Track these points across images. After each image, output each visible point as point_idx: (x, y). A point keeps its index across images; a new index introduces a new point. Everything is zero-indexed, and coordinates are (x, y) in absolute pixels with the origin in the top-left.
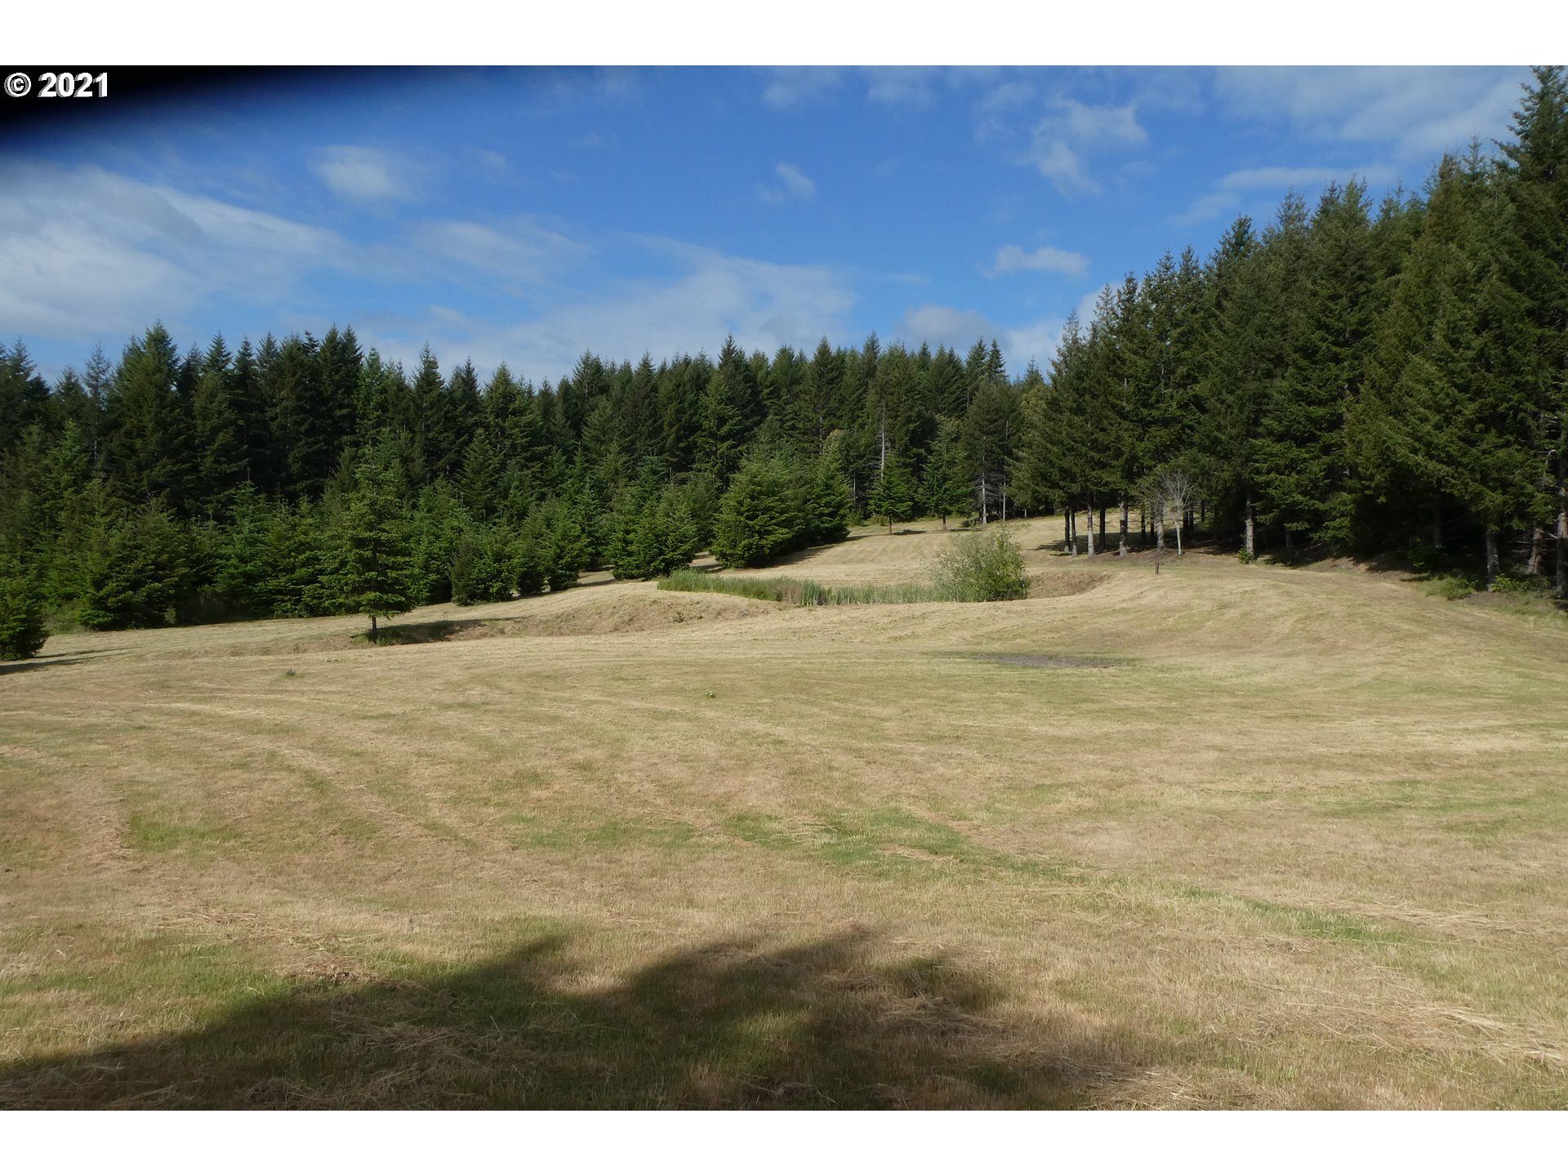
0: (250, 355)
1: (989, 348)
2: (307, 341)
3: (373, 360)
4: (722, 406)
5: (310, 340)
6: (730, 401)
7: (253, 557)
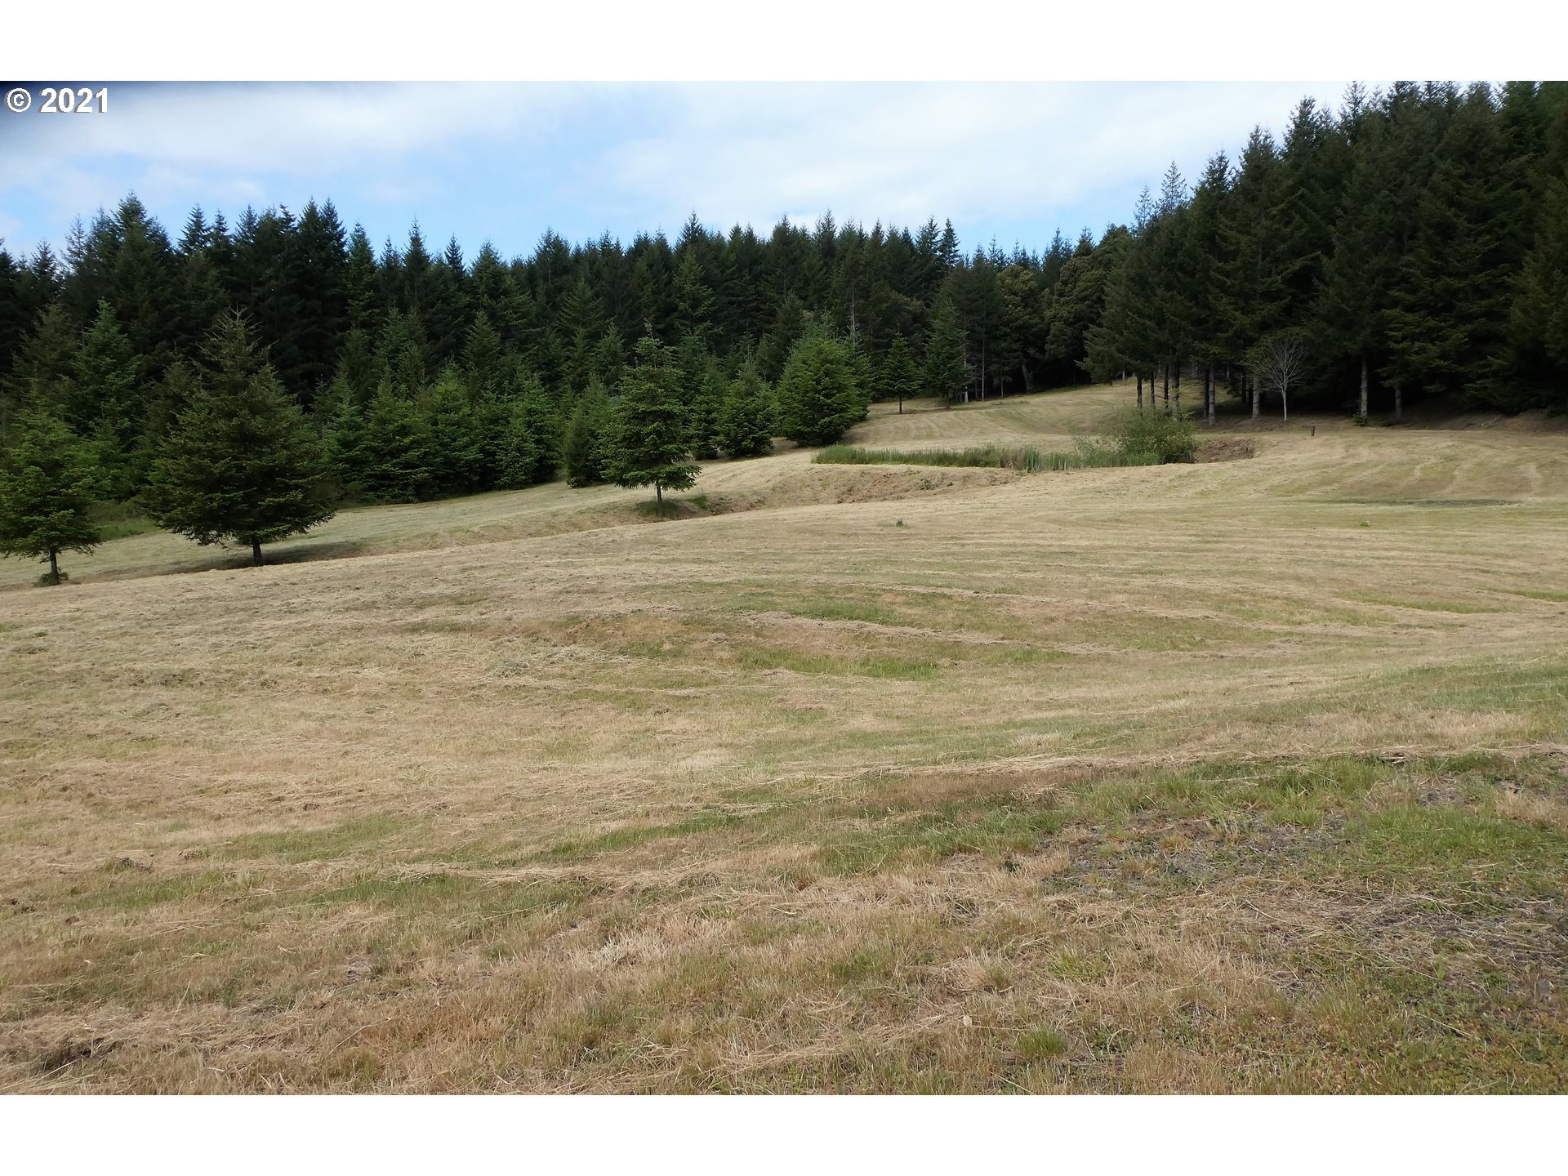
0: (224, 230)
1: (941, 228)
2: (283, 216)
3: (358, 236)
4: (697, 286)
5: (286, 214)
6: (706, 280)
7: (357, 440)
